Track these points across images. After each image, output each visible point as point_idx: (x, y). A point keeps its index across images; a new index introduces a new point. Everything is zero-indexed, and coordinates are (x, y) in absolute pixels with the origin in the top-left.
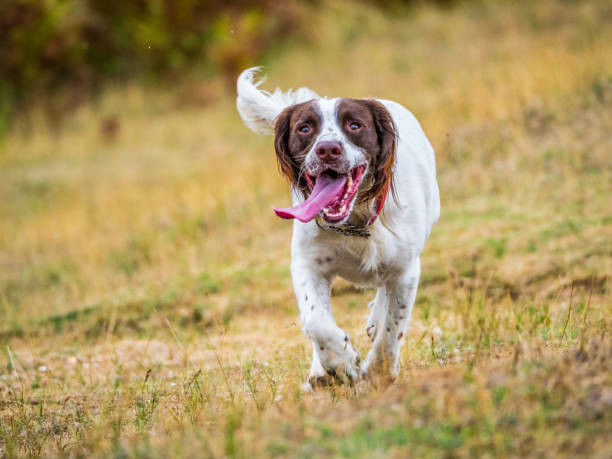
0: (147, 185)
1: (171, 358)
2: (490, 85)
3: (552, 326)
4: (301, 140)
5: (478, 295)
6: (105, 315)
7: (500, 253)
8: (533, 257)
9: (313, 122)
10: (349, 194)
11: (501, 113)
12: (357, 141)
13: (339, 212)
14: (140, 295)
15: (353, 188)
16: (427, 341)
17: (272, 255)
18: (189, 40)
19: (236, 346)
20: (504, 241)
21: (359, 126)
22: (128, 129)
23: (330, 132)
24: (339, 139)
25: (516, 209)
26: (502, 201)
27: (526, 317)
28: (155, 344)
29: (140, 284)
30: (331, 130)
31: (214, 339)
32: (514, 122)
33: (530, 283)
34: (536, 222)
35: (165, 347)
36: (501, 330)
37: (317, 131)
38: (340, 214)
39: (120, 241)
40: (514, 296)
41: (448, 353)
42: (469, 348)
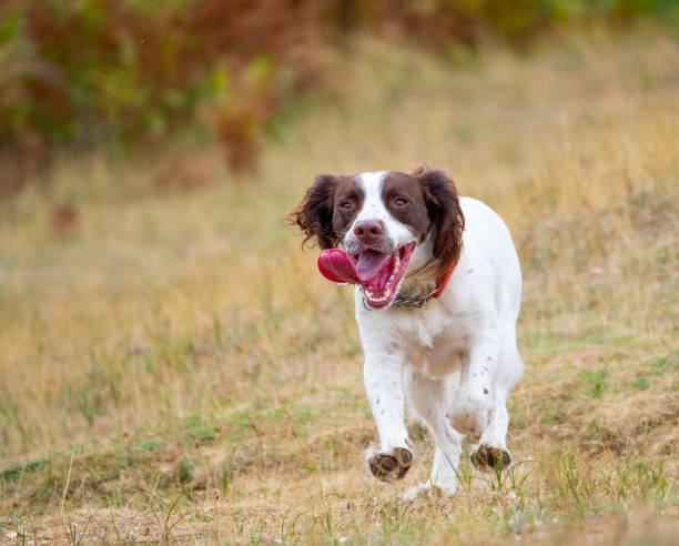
0: (116, 296)
1: (147, 532)
2: (585, 162)
3: (668, 490)
4: (343, 216)
5: (569, 447)
6: (56, 473)
7: (598, 391)
8: (643, 396)
9: (356, 197)
10: (396, 276)
11: (600, 200)
12: (402, 217)
13: (383, 296)
14: (106, 445)
15: (401, 269)
16: (498, 510)
17: (286, 392)
18: (174, 98)
19: (236, 516)
20: (603, 375)
21: (405, 202)
22: (88, 219)
23: (373, 210)
24: (381, 218)
25: (621, 331)
26: (602, 319)
27: (634, 476)
28: (126, 512)
29: (104, 431)
30: (373, 206)
31: (207, 507)
32: (620, 212)
33: (638, 431)
34: (647, 348)
35: (139, 517)
36: (599, 494)
37: (359, 207)
38: (385, 298)
39: (77, 372)
40: (617, 449)
41: (527, 525)
42: (555, 520)
